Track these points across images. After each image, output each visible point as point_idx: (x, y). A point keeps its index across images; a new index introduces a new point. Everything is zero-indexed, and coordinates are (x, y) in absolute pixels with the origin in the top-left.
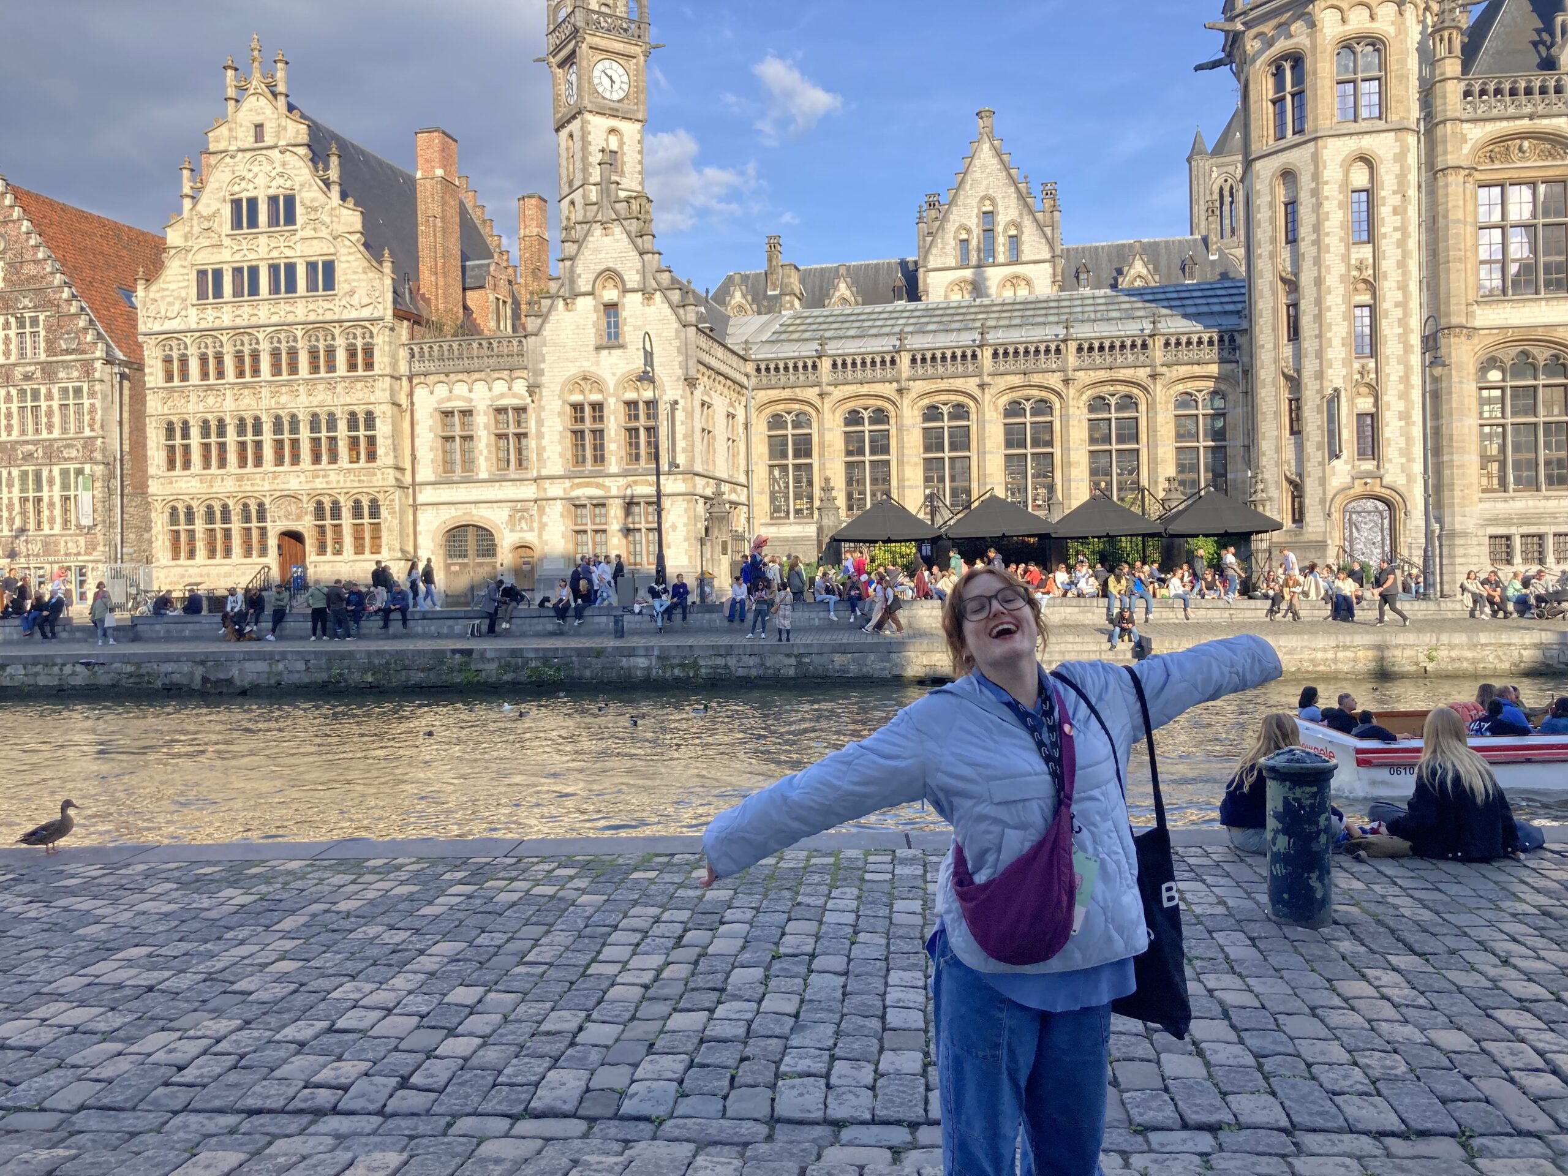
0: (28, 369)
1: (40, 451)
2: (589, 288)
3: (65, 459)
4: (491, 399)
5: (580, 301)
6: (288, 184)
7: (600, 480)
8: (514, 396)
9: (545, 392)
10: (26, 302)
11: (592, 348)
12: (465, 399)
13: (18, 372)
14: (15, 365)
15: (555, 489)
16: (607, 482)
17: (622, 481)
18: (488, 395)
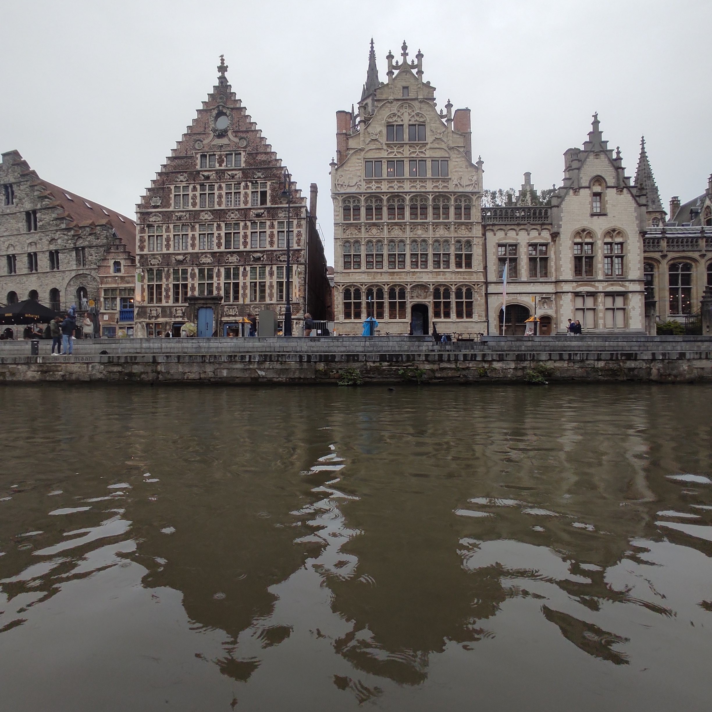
0: (259, 211)
1: (265, 256)
2: (587, 184)
3: (281, 261)
4: (529, 239)
5: (582, 191)
6: (422, 120)
7: (593, 283)
8: (542, 238)
9: (562, 236)
10: (259, 174)
11: (588, 215)
12: (513, 239)
13: (252, 213)
14: (250, 209)
15: (566, 287)
16: (597, 284)
17: (605, 284)
18: (528, 237)
